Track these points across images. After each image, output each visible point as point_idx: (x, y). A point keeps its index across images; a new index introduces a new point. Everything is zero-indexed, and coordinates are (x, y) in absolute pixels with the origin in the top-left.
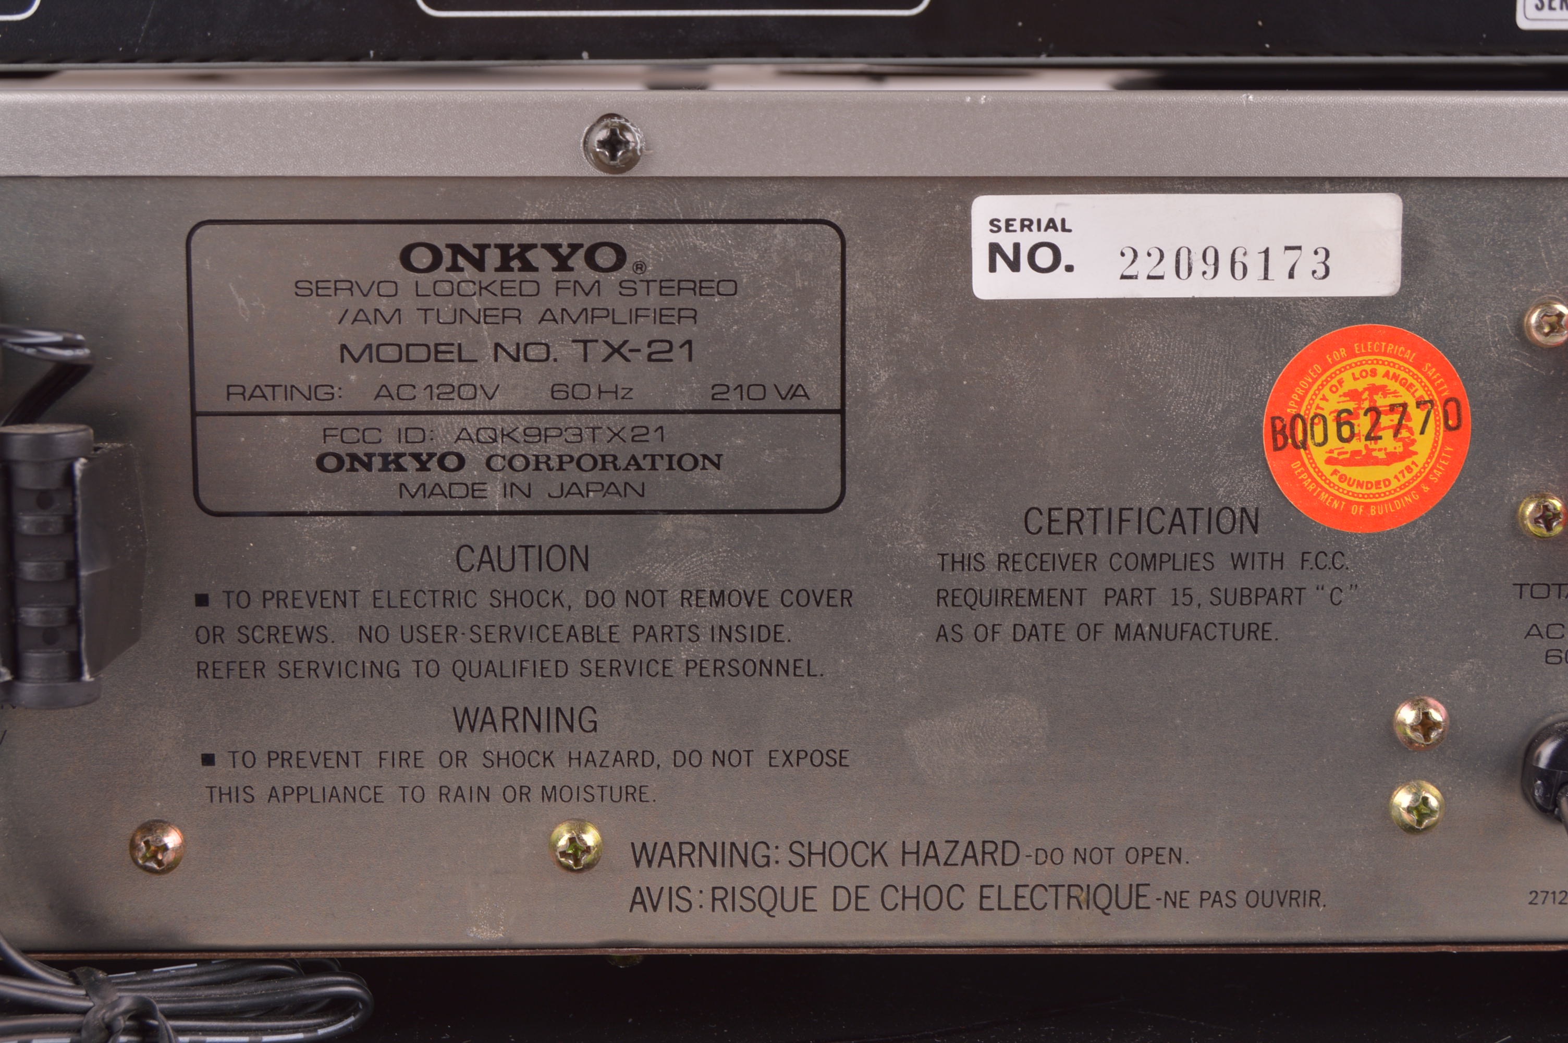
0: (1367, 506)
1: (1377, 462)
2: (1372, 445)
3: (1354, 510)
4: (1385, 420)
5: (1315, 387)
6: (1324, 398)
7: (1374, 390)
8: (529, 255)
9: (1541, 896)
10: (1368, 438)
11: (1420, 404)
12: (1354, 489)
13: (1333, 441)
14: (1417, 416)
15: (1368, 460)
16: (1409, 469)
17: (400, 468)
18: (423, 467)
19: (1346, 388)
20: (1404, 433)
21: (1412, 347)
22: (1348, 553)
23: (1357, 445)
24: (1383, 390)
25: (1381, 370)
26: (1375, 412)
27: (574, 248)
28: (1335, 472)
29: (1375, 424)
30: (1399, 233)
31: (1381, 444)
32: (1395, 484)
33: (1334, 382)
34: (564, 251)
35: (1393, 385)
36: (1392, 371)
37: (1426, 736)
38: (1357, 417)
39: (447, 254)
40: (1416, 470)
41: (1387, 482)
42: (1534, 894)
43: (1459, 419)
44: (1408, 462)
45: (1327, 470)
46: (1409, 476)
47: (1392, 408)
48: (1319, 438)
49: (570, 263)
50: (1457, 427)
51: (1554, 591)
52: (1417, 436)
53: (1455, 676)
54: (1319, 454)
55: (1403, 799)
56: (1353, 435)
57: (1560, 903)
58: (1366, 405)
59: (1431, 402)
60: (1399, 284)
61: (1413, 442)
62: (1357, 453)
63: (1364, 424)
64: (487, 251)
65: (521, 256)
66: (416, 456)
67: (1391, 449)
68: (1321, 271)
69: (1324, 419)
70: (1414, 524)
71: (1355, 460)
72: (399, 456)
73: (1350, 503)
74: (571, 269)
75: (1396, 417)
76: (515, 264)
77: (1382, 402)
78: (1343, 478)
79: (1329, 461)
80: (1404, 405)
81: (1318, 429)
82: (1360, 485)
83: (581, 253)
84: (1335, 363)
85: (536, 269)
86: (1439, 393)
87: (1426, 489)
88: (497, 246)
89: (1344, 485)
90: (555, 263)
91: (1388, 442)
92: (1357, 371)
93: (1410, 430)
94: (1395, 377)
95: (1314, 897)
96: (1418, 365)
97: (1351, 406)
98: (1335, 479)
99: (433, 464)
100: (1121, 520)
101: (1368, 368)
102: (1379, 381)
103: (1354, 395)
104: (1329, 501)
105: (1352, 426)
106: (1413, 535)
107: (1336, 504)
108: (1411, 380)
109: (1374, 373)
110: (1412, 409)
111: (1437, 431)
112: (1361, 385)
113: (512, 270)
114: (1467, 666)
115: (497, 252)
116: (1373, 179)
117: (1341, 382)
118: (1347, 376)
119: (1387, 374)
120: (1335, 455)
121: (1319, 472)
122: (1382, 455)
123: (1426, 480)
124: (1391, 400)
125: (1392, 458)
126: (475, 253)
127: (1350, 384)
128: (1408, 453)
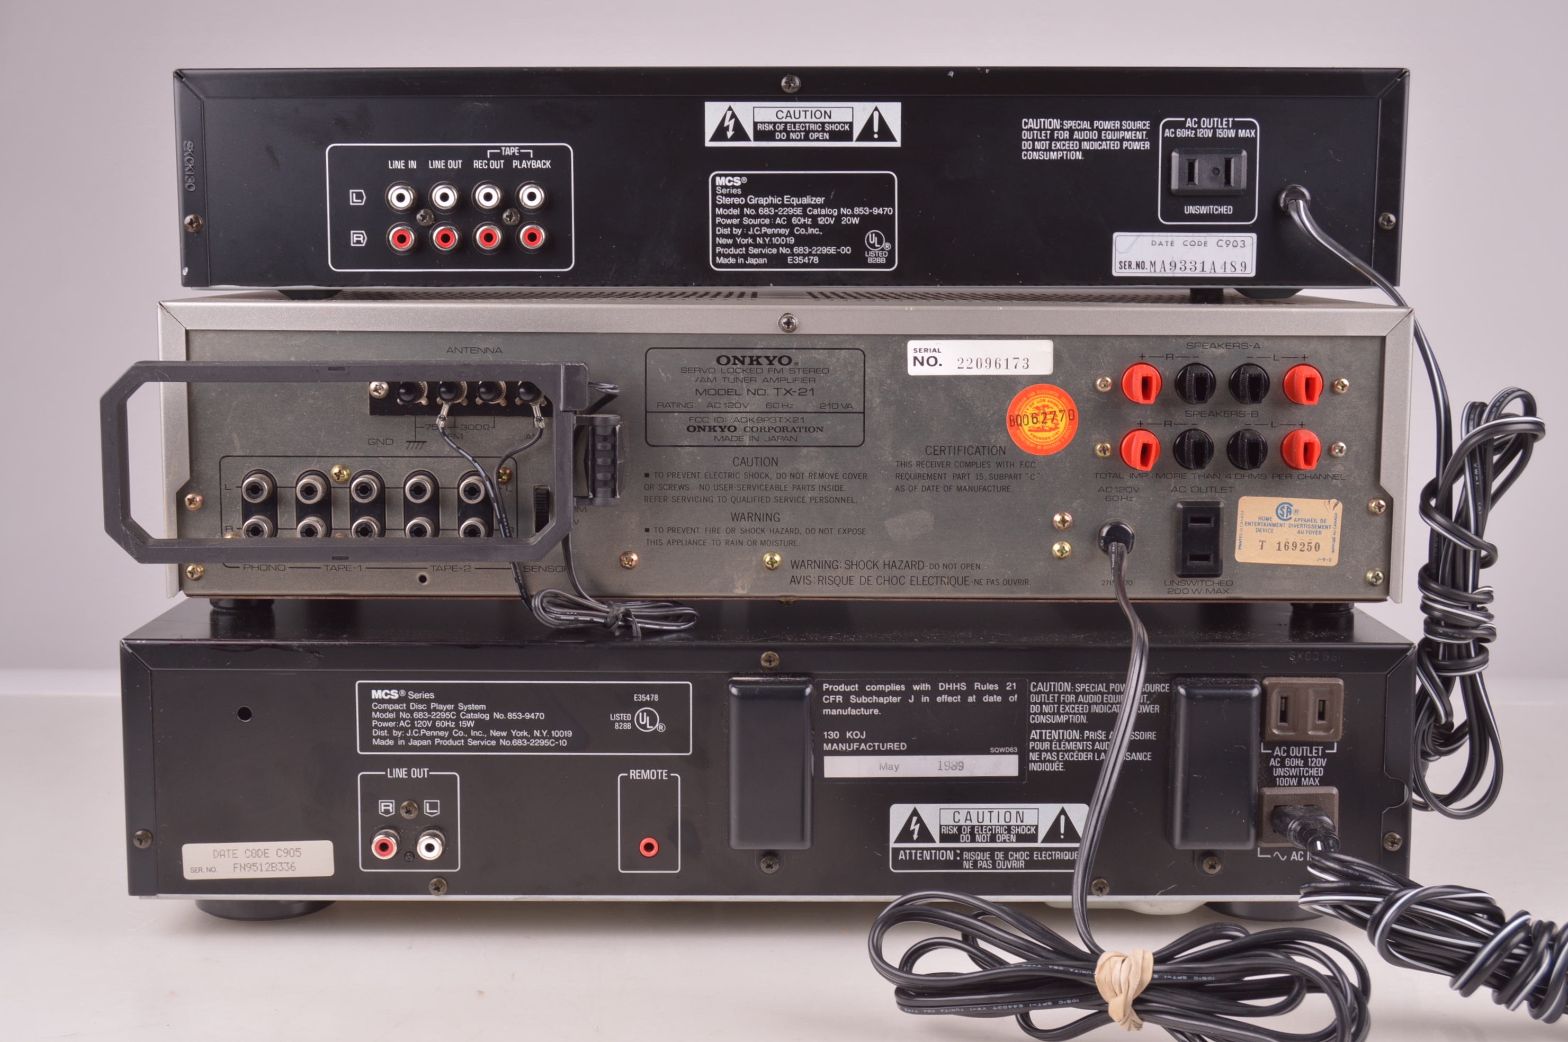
0: (1043, 446)
1: (1046, 431)
2: (1044, 425)
3: (1039, 447)
4: (1048, 417)
5: (1025, 404)
6: (1028, 409)
7: (1044, 406)
8: (760, 360)
9: (1106, 583)
10: (1043, 422)
11: (1060, 411)
12: (1038, 440)
13: (1031, 424)
14: (1059, 415)
15: (1042, 430)
16: (1057, 433)
17: (715, 431)
18: (723, 431)
19: (1035, 406)
20: (1055, 421)
21: (1057, 391)
22: (1037, 462)
23: (1039, 425)
24: (1047, 406)
25: (1047, 399)
26: (1045, 414)
27: (775, 357)
28: (1032, 434)
29: (1045, 418)
30: (1052, 354)
31: (1047, 425)
32: (1052, 438)
33: (1031, 403)
34: (771, 358)
35: (1051, 405)
36: (1051, 400)
37: (1064, 525)
38: (1039, 415)
39: (732, 359)
40: (1059, 433)
41: (1049, 438)
43: (1074, 416)
44: (1056, 431)
45: (1029, 433)
46: (1057, 436)
47: (1051, 413)
48: (1026, 422)
49: (773, 362)
50: (1074, 419)
51: (1108, 475)
52: (1060, 422)
53: (1074, 505)
54: (1026, 428)
55: (1056, 547)
56: (1037, 421)
58: (1042, 411)
59: (1064, 410)
60: (1052, 371)
61: (1058, 424)
62: (1039, 428)
63: (1041, 418)
64: (746, 359)
65: (757, 360)
66: (720, 427)
67: (1050, 426)
68: (1026, 366)
69: (1027, 416)
70: (1059, 452)
71: (1039, 430)
72: (714, 427)
73: (1037, 445)
74: (773, 364)
75: (1052, 416)
76: (755, 363)
77: (1047, 410)
78: (1034, 436)
79: (1030, 431)
80: (1055, 412)
81: (1026, 420)
82: (1040, 438)
83: (777, 359)
84: (1031, 397)
85: (762, 364)
86: (1067, 408)
87: (1063, 440)
88: (749, 357)
89: (1035, 439)
90: (768, 362)
91: (1049, 424)
92: (1039, 400)
93: (1057, 420)
94: (1052, 402)
95: (1026, 582)
96: (1059, 398)
97: (1036, 412)
98: (1031, 437)
99: (726, 430)
100: (958, 450)
101: (1042, 399)
102: (1046, 403)
103: (1038, 408)
104: (1030, 444)
105: (1037, 419)
106: (1058, 456)
107: (1032, 445)
108: (1057, 403)
109: (1044, 401)
110: (1058, 413)
111: (1066, 421)
112: (1040, 405)
113: (753, 364)
114: (1078, 501)
115: (749, 358)
116: (1043, 336)
117: (1033, 404)
118: (1035, 402)
119: (1049, 401)
120: (1031, 428)
121: (1026, 435)
122: (1047, 428)
123: (1063, 437)
124: (1050, 410)
125: (1051, 430)
126: (742, 359)
127: (1036, 404)
128: (1056, 428)
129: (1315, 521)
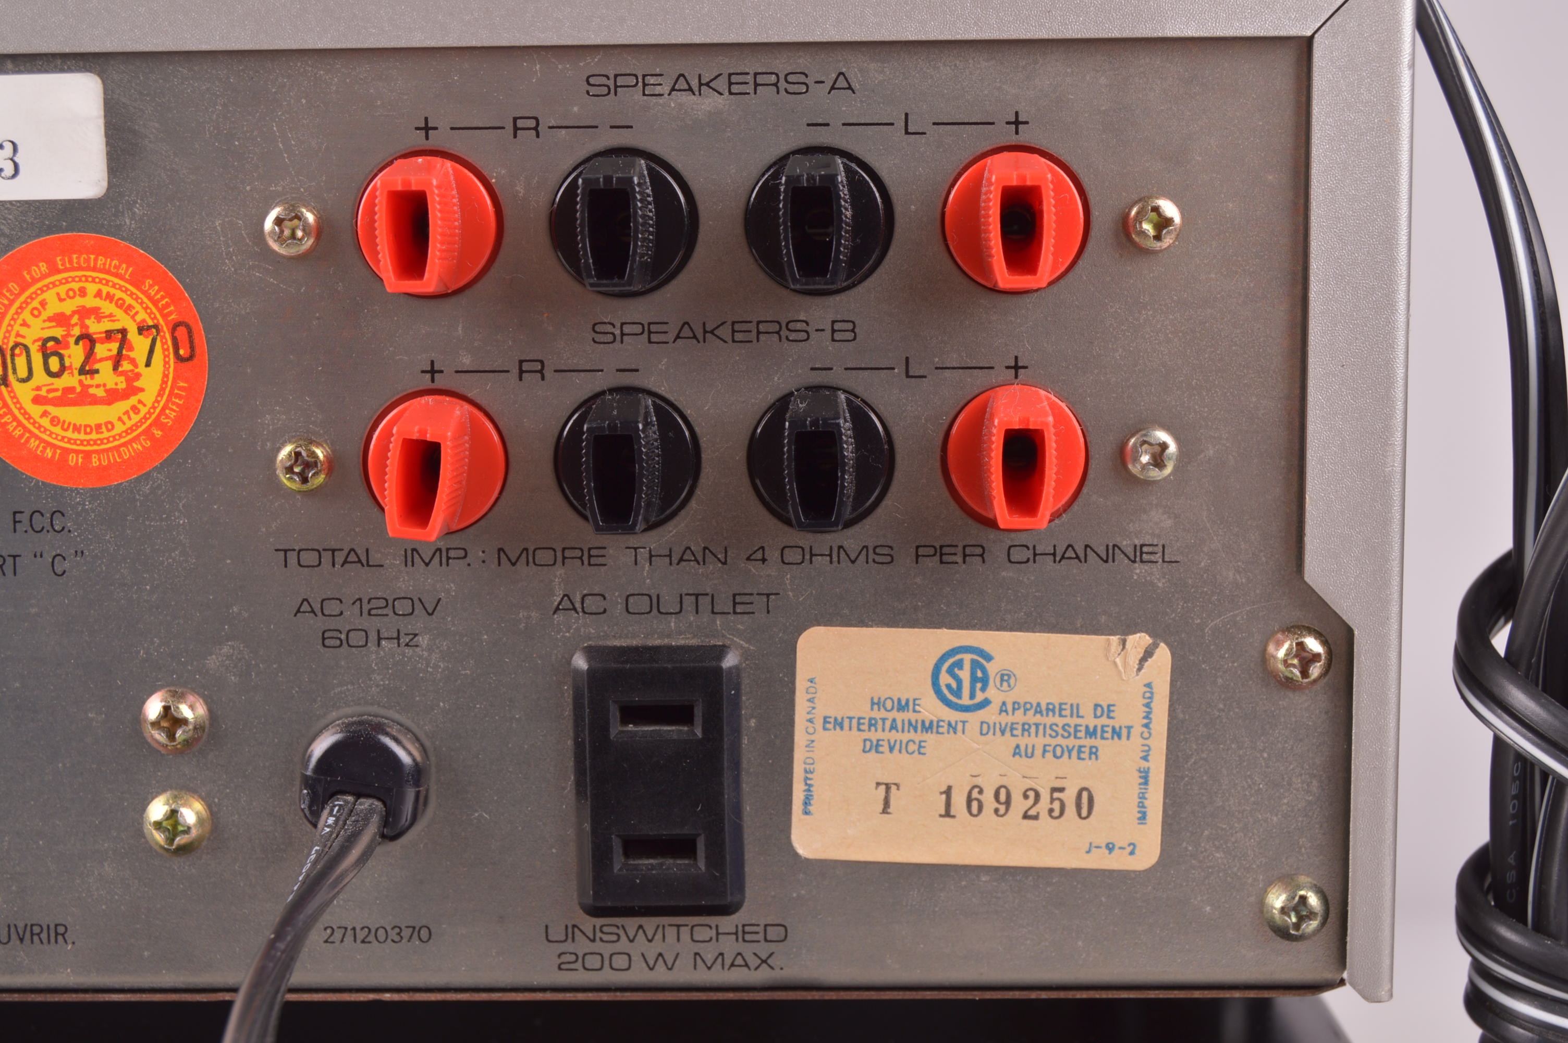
0: (87, 455)
1: (95, 401)
2: (87, 380)
3: (72, 460)
4: (101, 350)
5: (13, 310)
6: (25, 324)
7: (84, 313)
9: (338, 935)
10: (82, 371)
11: (142, 329)
12: (69, 434)
13: (40, 377)
14: (140, 345)
15: (83, 398)
16: (135, 409)
19: (51, 310)
20: (126, 366)
21: (128, 259)
22: (69, 512)
23: (69, 380)
24: (95, 312)
25: (92, 288)
26: (87, 339)
28: (45, 414)
29: (90, 354)
30: (101, 122)
31: (98, 379)
32: (119, 428)
33: (35, 304)
35: (107, 307)
36: (105, 290)
37: (171, 736)
38: (67, 346)
40: (144, 411)
41: (110, 425)
42: (329, 931)
43: (192, 348)
44: (133, 400)
45: (35, 411)
46: (136, 418)
47: (109, 335)
48: (22, 372)
50: (191, 357)
51: (327, 557)
52: (142, 369)
53: (212, 662)
54: (24, 393)
55: (157, 810)
56: (63, 368)
57: (363, 942)
58: (76, 331)
59: (156, 326)
60: (105, 184)
61: (138, 376)
62: (69, 390)
63: (75, 354)
67: (110, 385)
68: (9, 169)
69: (26, 348)
70: (147, 476)
71: (68, 398)
73: (66, 451)
75: (114, 346)
77: (96, 327)
78: (55, 421)
79: (37, 400)
80: (124, 332)
81: (21, 362)
82: (77, 429)
84: (35, 281)
86: (165, 317)
87: (158, 433)
89: (57, 430)
91: (106, 376)
92: (62, 290)
93: (133, 362)
94: (110, 297)
95: (59, 933)
96: (136, 282)
97: (58, 332)
98: (45, 422)
101: (76, 286)
102: (90, 302)
103: (60, 319)
104: (41, 448)
105: (61, 358)
106: (147, 489)
107: (49, 453)
108: (129, 300)
109: (83, 292)
110: (133, 335)
111: (166, 363)
112: (68, 307)
114: (225, 650)
116: (65, 56)
117: (43, 304)
118: (50, 296)
119: (99, 294)
120: (43, 393)
121: (25, 413)
122: (100, 393)
123: (157, 422)
124: (106, 325)
125: (113, 396)
127: (54, 307)
128: (132, 390)
129: (1075, 711)
